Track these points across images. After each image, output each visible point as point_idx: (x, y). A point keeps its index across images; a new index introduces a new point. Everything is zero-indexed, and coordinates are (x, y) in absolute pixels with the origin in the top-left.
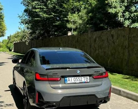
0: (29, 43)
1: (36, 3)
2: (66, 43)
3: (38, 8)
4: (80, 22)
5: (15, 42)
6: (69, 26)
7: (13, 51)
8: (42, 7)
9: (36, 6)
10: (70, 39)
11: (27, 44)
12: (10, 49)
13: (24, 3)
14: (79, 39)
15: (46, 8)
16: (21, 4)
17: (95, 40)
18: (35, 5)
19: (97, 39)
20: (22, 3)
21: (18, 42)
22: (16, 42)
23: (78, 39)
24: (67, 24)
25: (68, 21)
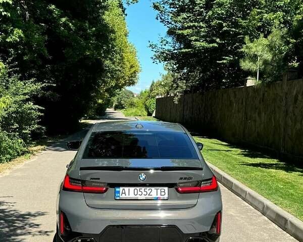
0: (179, 100)
1: (185, 16)
2: (242, 103)
3: (189, 27)
4: (268, 56)
5: (157, 97)
6: (246, 65)
7: (154, 115)
8: (196, 24)
9: (184, 22)
10: (250, 94)
11: (177, 103)
12: (150, 110)
13: (163, 18)
14: (266, 95)
15: (207, 27)
16: (157, 19)
17: (296, 99)
18: (182, 21)
19: (300, 97)
20: (159, 18)
21: (163, 97)
22: (160, 97)
23: (264, 95)
24: (241, 61)
25: (242, 56)
